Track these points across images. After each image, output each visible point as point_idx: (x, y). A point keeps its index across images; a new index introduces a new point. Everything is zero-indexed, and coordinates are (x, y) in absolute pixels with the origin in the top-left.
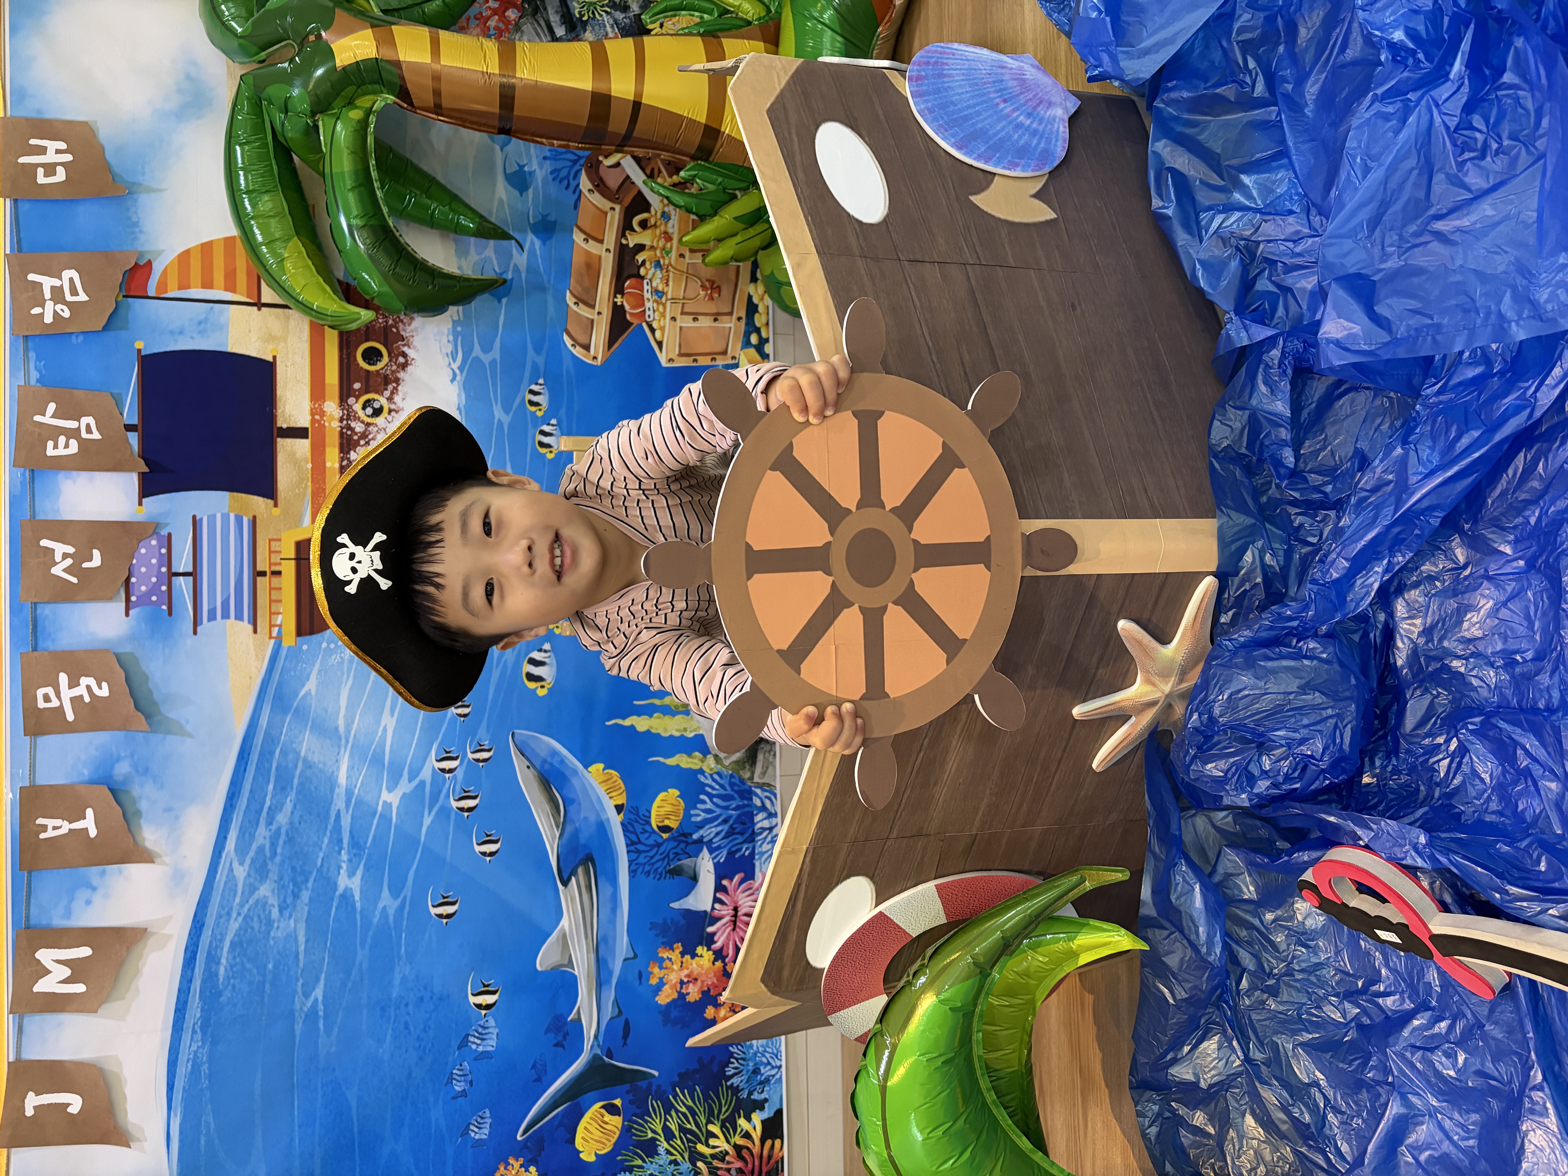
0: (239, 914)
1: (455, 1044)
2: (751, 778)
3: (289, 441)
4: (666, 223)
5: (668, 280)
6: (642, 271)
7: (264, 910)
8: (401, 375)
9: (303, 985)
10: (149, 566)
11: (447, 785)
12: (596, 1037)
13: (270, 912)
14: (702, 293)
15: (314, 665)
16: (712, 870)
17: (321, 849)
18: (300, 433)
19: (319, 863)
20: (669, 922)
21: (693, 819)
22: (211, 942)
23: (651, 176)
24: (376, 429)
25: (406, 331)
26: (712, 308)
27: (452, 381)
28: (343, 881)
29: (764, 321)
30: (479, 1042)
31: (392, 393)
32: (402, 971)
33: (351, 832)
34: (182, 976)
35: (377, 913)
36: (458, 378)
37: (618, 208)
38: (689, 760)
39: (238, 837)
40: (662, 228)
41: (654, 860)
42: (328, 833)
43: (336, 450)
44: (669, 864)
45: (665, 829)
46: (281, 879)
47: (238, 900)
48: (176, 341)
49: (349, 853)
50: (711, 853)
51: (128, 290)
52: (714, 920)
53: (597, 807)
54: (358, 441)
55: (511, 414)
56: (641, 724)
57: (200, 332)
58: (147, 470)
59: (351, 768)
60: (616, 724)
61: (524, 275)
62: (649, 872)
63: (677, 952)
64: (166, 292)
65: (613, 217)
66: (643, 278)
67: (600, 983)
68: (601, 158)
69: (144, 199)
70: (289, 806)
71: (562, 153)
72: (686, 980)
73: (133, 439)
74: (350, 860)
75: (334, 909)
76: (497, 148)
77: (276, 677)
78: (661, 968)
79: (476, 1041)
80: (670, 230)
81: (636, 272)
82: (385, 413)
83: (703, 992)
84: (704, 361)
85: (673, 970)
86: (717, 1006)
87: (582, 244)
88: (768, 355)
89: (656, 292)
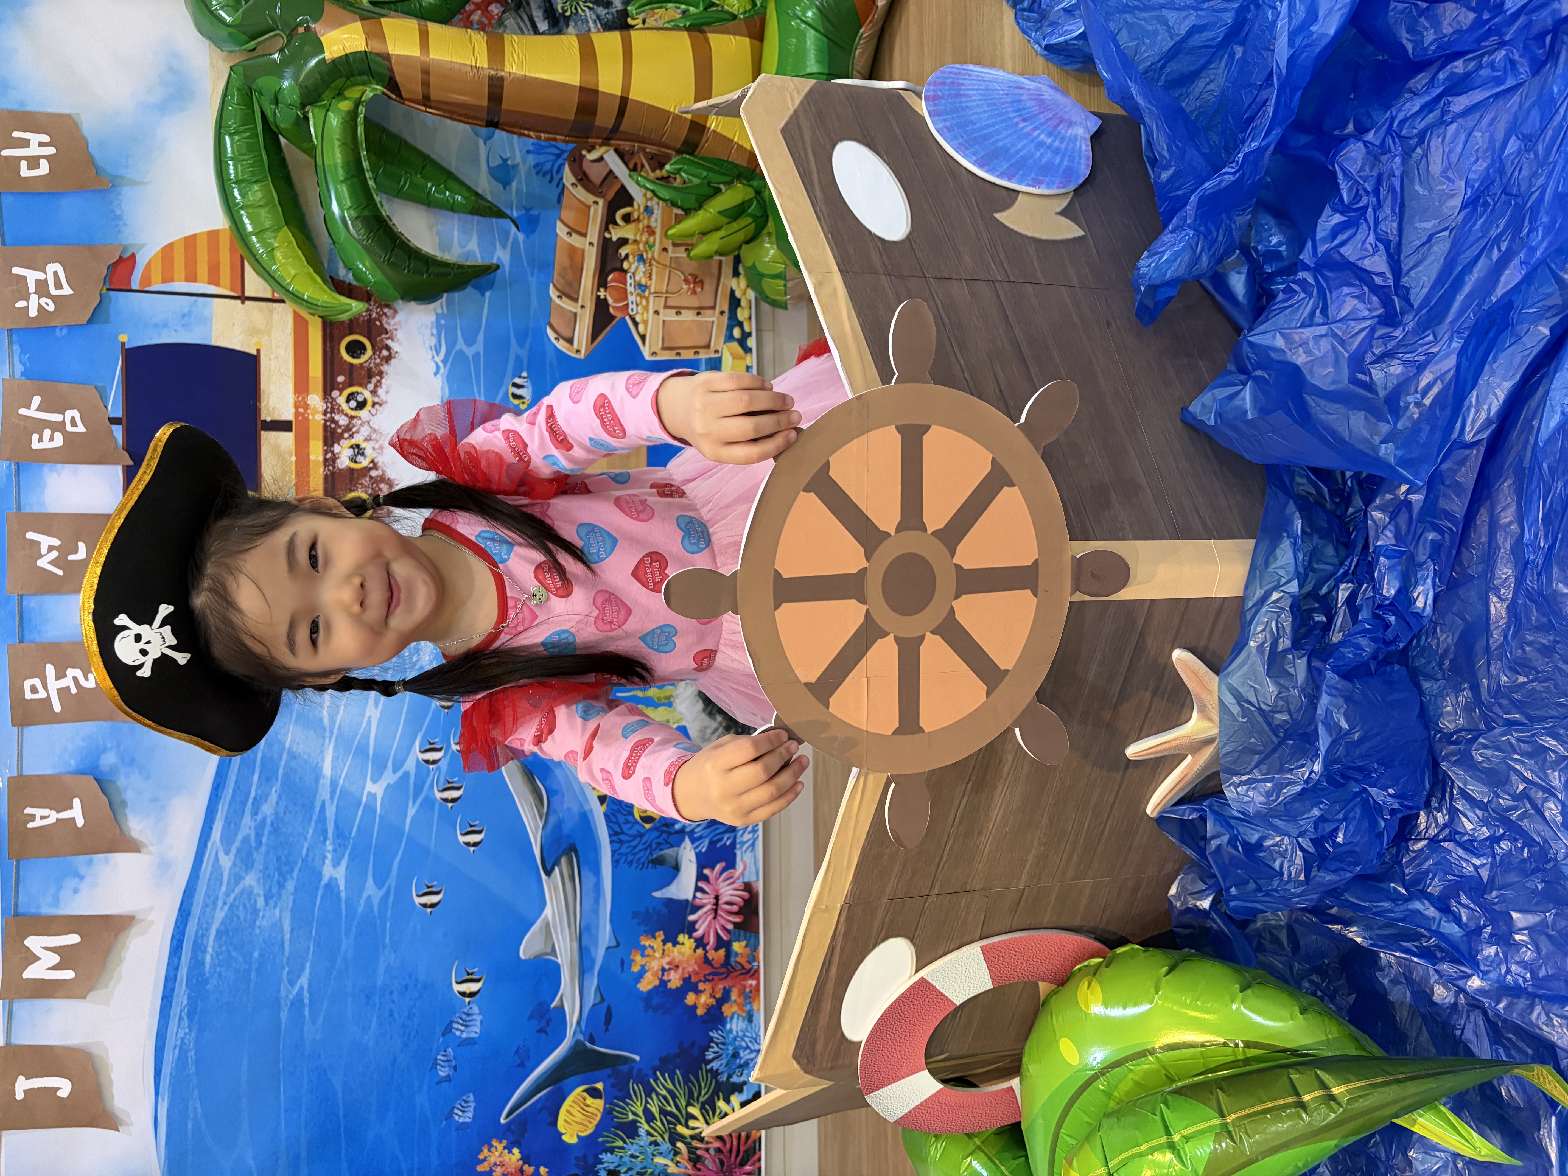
0: (225, 903)
1: (439, 1030)
3: (273, 434)
4: (649, 218)
5: (651, 274)
6: (626, 265)
7: (250, 899)
8: (385, 368)
9: (288, 973)
13: (256, 901)
14: (685, 287)
17: (306, 839)
18: (284, 426)
19: (304, 853)
20: (651, 910)
23: (634, 169)
24: (359, 422)
25: (390, 324)
26: (694, 302)
27: (436, 374)
28: (328, 871)
29: (747, 315)
30: (463, 1028)
31: (376, 386)
33: (336, 822)
34: (168, 964)
35: (362, 902)
36: (442, 371)
37: (601, 202)
39: (224, 827)
40: (645, 222)
42: (313, 824)
43: (320, 443)
44: (651, 854)
46: (266, 868)
47: (223, 889)
48: (159, 334)
49: (334, 843)
51: (112, 283)
52: (696, 908)
54: (341, 435)
57: (183, 326)
58: (131, 463)
59: (335, 759)
62: (631, 862)
63: (659, 940)
64: (150, 285)
65: (596, 211)
66: (626, 272)
67: (583, 970)
68: (584, 152)
69: (127, 192)
70: (273, 797)
71: (545, 147)
72: (667, 967)
73: (118, 432)
74: (335, 851)
75: (319, 898)
76: (481, 142)
78: (643, 955)
80: (653, 224)
81: (619, 265)
82: (369, 406)
83: (684, 979)
84: (687, 355)
85: (655, 958)
86: (698, 992)
87: (566, 238)
88: (751, 349)
89: (639, 285)
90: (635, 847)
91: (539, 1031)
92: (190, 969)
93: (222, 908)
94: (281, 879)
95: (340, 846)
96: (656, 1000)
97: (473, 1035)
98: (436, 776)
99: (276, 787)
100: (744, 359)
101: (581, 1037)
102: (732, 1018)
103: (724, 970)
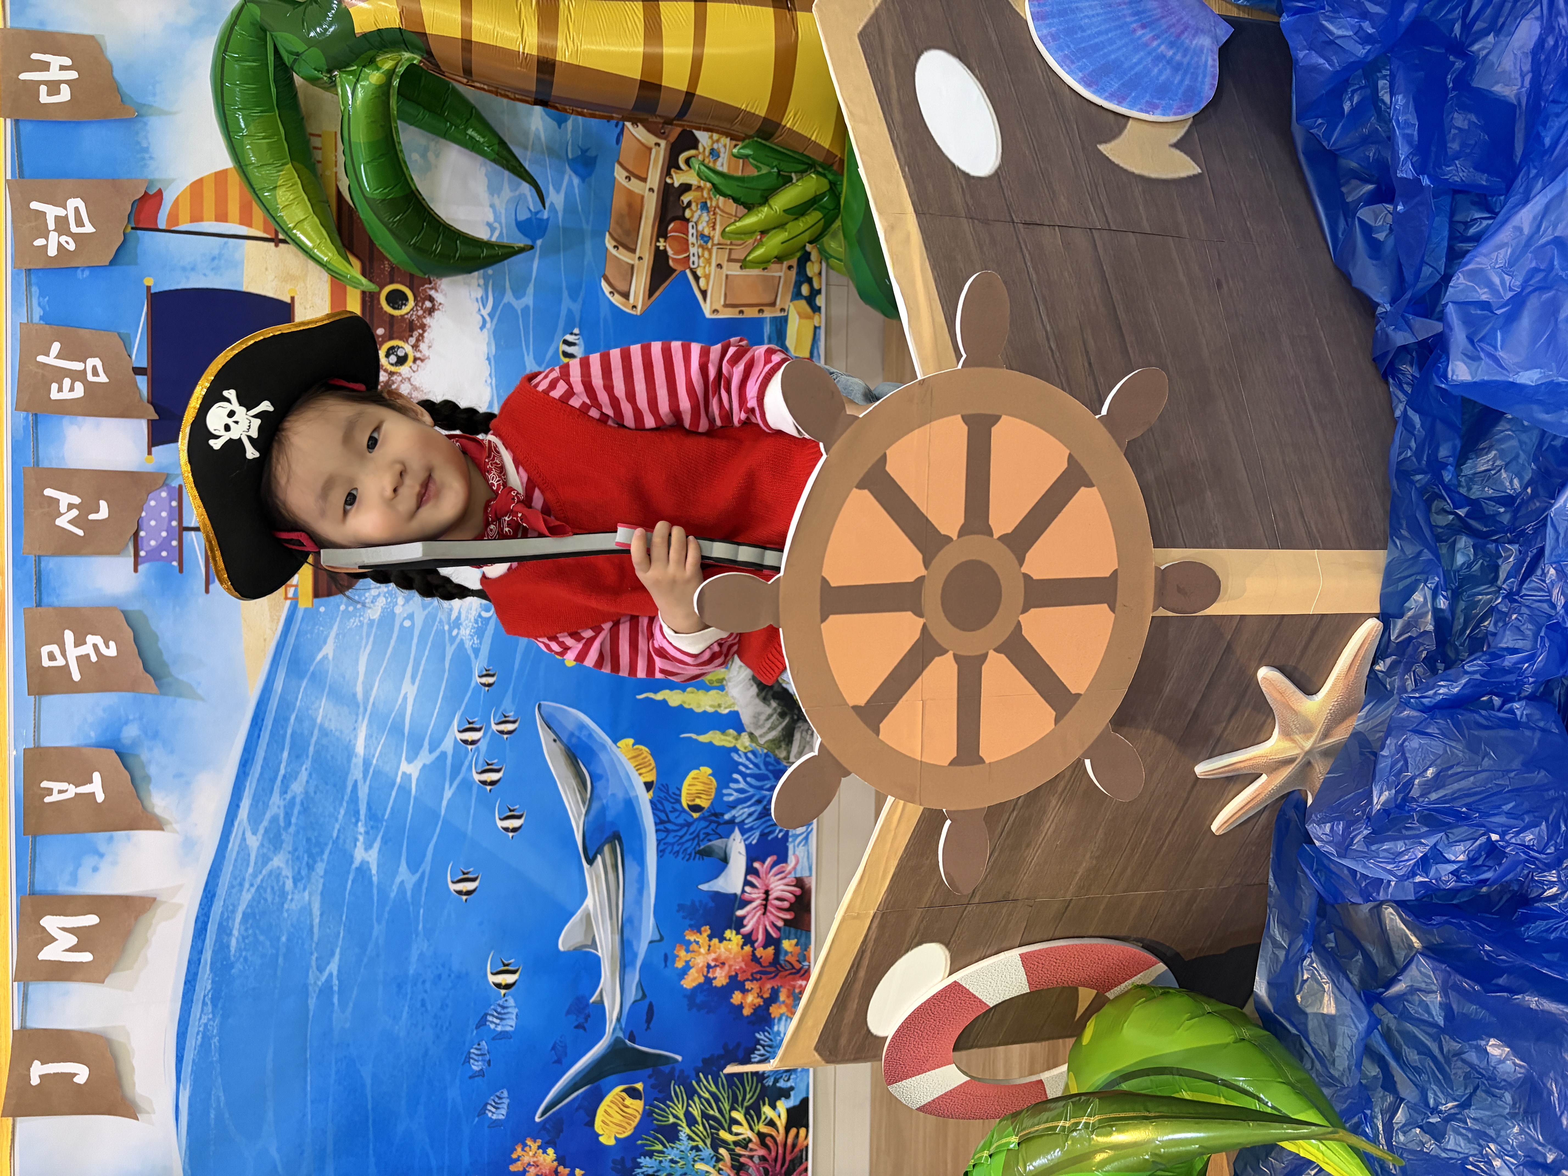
0: (252, 885)
1: (473, 1023)
2: (787, 758)
4: (715, 162)
5: (714, 223)
6: (688, 214)
7: (278, 881)
8: (427, 321)
10: (158, 519)
11: (469, 758)
13: (284, 883)
15: (331, 628)
16: (743, 850)
17: (337, 820)
19: (335, 835)
20: (697, 904)
21: (726, 799)
22: (222, 913)
24: (399, 379)
27: (482, 328)
28: (360, 854)
29: (816, 270)
30: (497, 1021)
31: (418, 340)
32: (419, 947)
33: (368, 804)
35: (395, 888)
36: (488, 325)
37: (663, 143)
38: (723, 737)
41: (684, 840)
42: (345, 804)
44: (698, 844)
45: (696, 808)
46: (296, 850)
48: (188, 278)
49: (366, 825)
51: (137, 221)
52: (744, 903)
53: (626, 784)
56: (673, 698)
57: (213, 269)
58: (156, 417)
59: (369, 737)
60: (647, 698)
61: (560, 215)
62: (678, 852)
63: (705, 935)
64: (176, 224)
65: (657, 153)
66: (688, 221)
69: (154, 122)
70: (304, 775)
72: (713, 964)
73: (142, 383)
74: (367, 833)
75: (350, 882)
77: (291, 640)
78: (687, 951)
79: (495, 1020)
81: (680, 214)
82: (410, 361)
83: (731, 977)
84: (751, 313)
85: (700, 954)
86: (744, 991)
87: (624, 182)
88: (819, 308)
89: (702, 236)
90: (681, 837)
91: (577, 1027)
93: (248, 890)
94: (311, 862)
96: (700, 999)
97: (509, 1029)
98: (475, 757)
100: (812, 318)
101: (621, 1035)
102: (780, 1019)
103: (773, 969)
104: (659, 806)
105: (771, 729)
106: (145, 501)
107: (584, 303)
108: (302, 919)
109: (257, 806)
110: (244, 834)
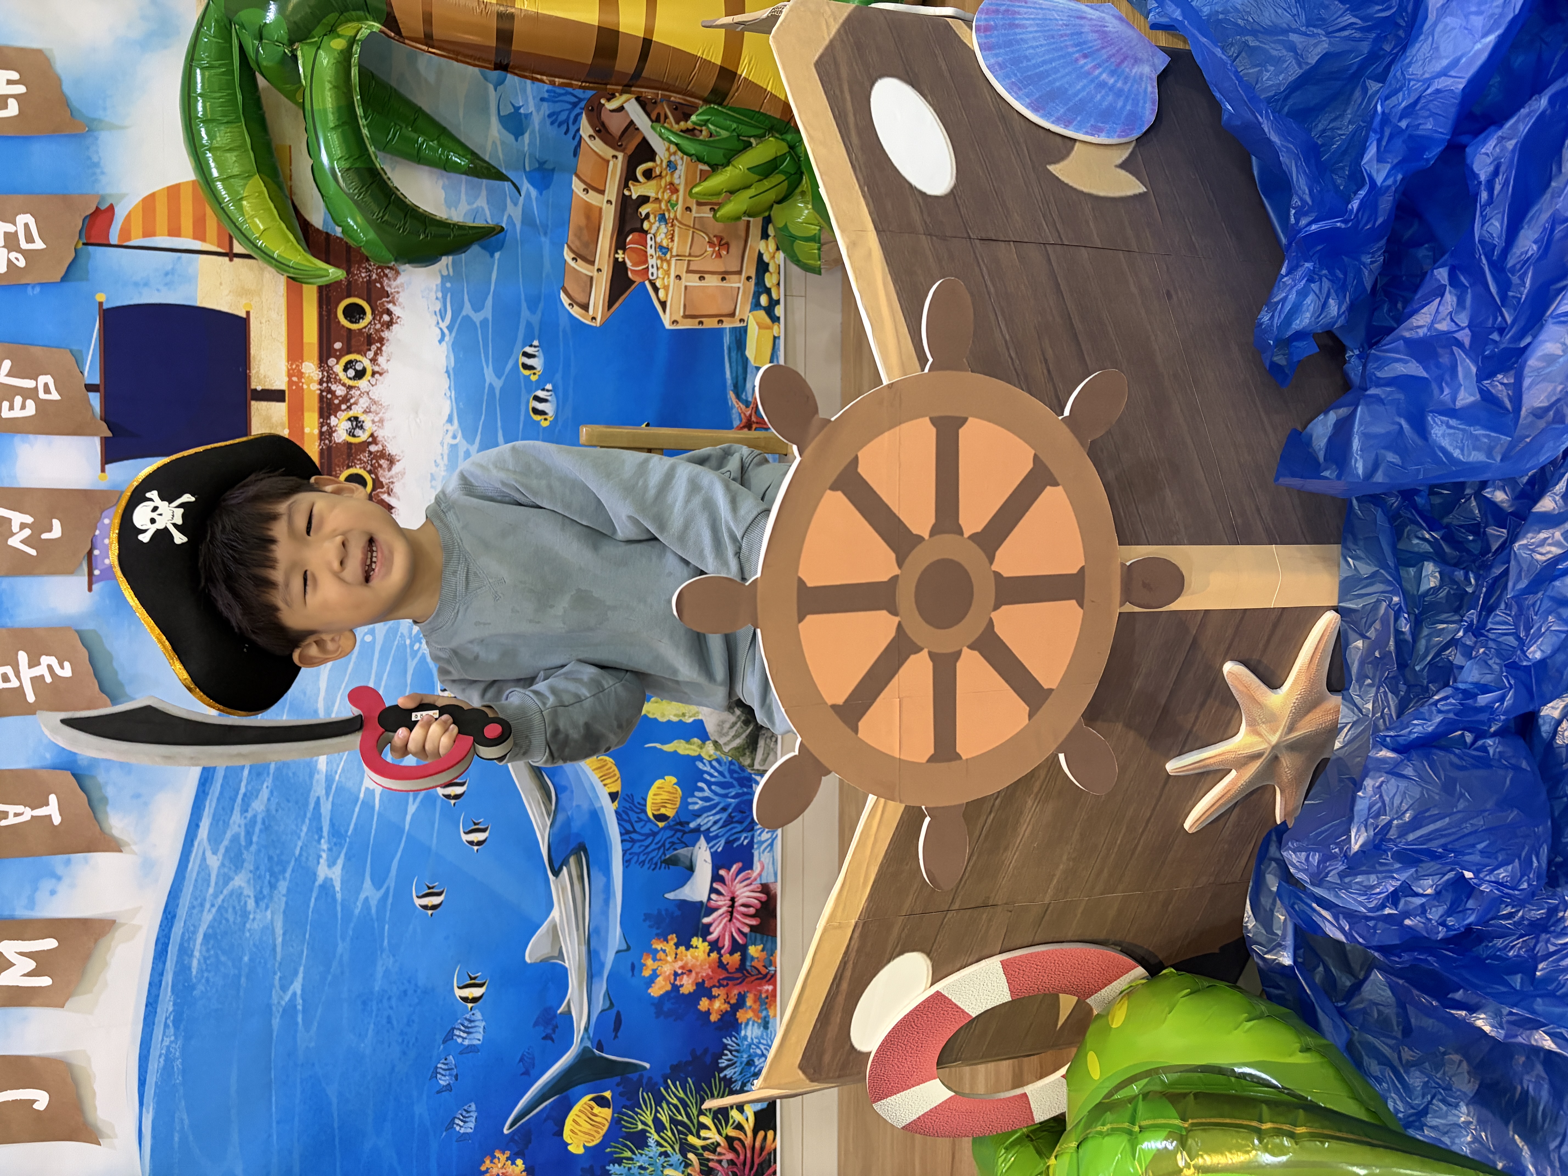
1: (439, 1038)
2: (752, 765)
3: (264, 405)
4: (672, 174)
5: (673, 235)
6: (646, 226)
8: (386, 334)
9: (280, 978)
12: (586, 1029)
13: (246, 903)
14: (710, 250)
16: (709, 858)
17: (299, 838)
18: (276, 396)
19: (297, 852)
21: (691, 807)
22: (183, 934)
23: (657, 121)
24: (358, 392)
25: (391, 286)
26: (719, 266)
28: (323, 871)
29: (775, 281)
30: (465, 1035)
31: (376, 354)
32: (384, 963)
33: (331, 820)
36: (447, 338)
37: (620, 156)
38: (687, 746)
39: (211, 824)
40: (668, 179)
42: (307, 821)
43: (316, 415)
45: (661, 817)
46: (257, 868)
47: (211, 890)
48: (140, 293)
49: (329, 842)
50: (708, 843)
51: (89, 236)
52: (711, 910)
54: (339, 405)
55: (503, 378)
57: (166, 284)
58: (109, 434)
62: (644, 862)
63: (672, 943)
64: (129, 240)
65: (615, 166)
66: (646, 232)
68: (603, 101)
69: (104, 136)
72: (680, 972)
73: (95, 400)
74: (330, 850)
75: (313, 900)
78: (654, 959)
79: (462, 1034)
80: (676, 181)
81: (639, 226)
82: (368, 375)
83: (698, 984)
84: (710, 324)
85: (667, 962)
86: (712, 998)
87: (582, 195)
88: (778, 318)
89: (660, 248)
90: (647, 847)
92: (176, 974)
93: (209, 910)
95: (335, 844)
99: (268, 783)
100: (771, 328)
102: (747, 1024)
103: (739, 975)
104: (625, 817)
105: (735, 737)
106: (99, 519)
107: (543, 314)
108: (264, 938)
109: (217, 824)
110: (204, 853)
